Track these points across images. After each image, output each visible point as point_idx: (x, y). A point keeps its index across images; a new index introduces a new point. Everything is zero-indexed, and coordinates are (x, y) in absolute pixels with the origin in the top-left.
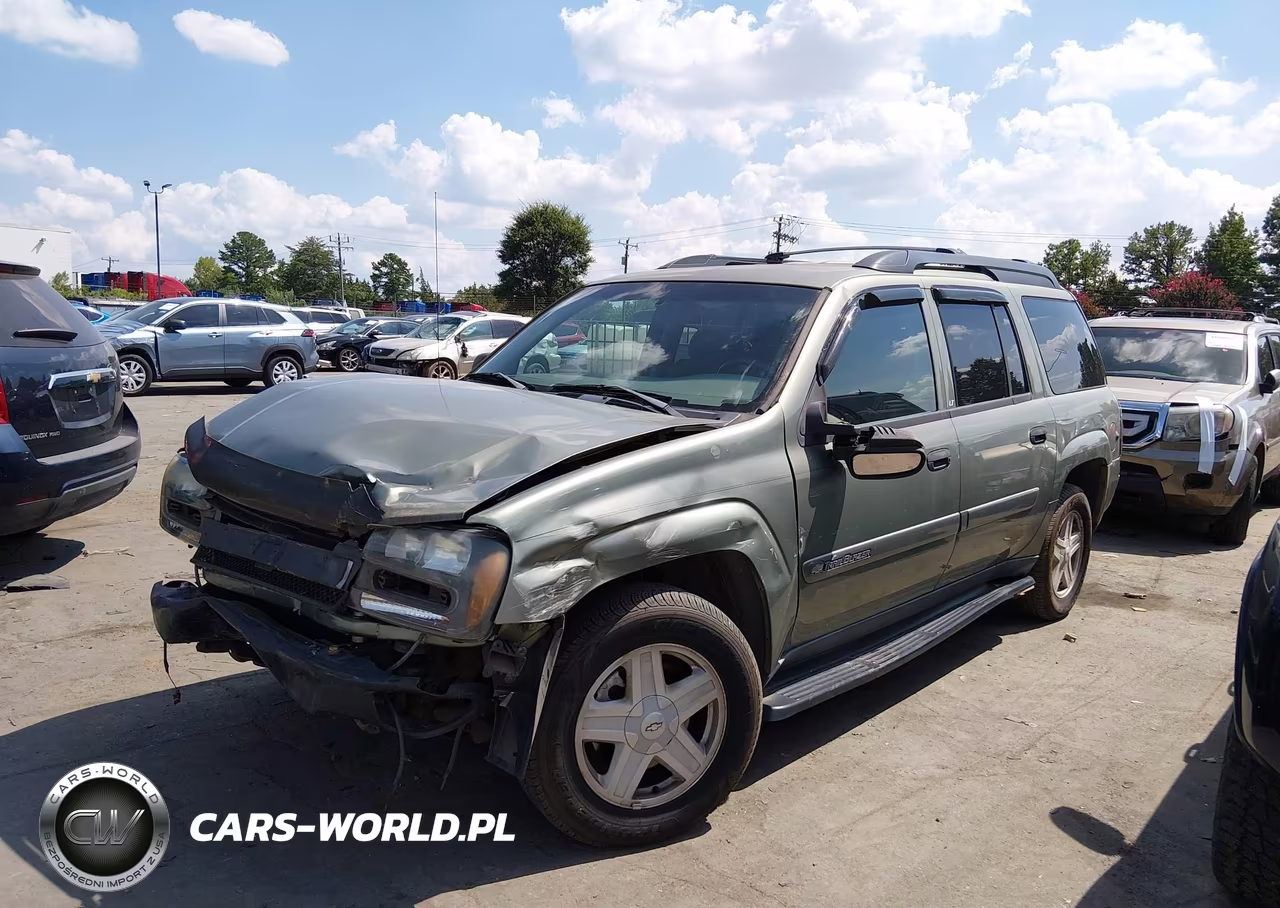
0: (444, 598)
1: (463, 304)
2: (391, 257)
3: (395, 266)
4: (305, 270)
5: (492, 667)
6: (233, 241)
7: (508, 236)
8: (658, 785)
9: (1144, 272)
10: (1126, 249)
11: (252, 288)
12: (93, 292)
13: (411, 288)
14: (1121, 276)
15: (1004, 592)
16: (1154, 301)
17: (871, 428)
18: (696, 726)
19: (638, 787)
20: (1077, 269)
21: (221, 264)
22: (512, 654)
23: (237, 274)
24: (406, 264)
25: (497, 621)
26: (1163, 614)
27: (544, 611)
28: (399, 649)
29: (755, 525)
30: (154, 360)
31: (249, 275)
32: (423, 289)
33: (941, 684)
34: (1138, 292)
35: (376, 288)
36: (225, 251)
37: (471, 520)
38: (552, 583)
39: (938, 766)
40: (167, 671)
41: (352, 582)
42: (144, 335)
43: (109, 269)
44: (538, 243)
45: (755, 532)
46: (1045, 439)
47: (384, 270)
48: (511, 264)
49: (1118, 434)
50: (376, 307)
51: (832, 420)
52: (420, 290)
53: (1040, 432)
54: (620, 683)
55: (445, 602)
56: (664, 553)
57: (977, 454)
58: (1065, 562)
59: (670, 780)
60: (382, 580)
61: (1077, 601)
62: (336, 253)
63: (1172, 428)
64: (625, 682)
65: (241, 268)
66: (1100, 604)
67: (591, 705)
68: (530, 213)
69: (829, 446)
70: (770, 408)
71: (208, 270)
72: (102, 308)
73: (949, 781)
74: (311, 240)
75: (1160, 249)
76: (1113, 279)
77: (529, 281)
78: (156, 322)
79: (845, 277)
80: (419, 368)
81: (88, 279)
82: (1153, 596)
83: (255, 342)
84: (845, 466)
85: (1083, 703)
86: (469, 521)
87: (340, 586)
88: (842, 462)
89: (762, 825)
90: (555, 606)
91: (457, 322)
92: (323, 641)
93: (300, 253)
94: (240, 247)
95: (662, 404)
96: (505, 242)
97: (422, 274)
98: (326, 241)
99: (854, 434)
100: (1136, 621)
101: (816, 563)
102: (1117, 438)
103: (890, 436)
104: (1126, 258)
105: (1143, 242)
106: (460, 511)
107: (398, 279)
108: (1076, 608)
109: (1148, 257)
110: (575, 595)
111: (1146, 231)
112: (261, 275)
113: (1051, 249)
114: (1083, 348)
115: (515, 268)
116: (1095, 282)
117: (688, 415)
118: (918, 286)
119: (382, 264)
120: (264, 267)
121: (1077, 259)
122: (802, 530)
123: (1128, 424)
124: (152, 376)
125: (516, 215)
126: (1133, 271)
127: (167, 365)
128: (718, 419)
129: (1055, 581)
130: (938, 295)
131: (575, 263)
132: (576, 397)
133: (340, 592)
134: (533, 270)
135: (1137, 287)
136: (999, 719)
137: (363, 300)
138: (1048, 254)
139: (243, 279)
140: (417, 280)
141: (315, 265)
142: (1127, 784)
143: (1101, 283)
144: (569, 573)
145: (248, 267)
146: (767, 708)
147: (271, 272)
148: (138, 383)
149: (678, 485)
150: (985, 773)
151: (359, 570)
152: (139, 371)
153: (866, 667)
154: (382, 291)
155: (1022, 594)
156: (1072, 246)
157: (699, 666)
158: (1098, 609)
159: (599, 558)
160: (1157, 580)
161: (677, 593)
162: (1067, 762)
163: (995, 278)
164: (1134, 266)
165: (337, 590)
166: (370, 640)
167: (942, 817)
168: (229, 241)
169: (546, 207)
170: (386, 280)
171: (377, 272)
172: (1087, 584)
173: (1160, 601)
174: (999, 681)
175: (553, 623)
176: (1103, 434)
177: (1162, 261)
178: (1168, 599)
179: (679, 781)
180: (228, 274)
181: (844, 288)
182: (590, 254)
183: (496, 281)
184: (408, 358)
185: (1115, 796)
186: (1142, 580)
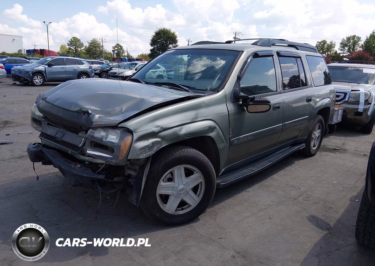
0: (112, 151)
1: (139, 59)
2: (118, 45)
3: (119, 47)
4: (92, 49)
5: (128, 172)
6: (71, 40)
7: (153, 38)
8: (183, 207)
9: (346, 51)
10: (340, 43)
11: (77, 54)
12: (30, 55)
13: (124, 54)
14: (339, 52)
15: (296, 148)
16: (348, 60)
17: (254, 97)
18: (195, 190)
19: (177, 208)
20: (325, 49)
21: (68, 47)
22: (134, 168)
23: (72, 50)
24: (122, 47)
25: (129, 158)
26: (345, 155)
27: (144, 155)
28: (100, 166)
29: (215, 128)
30: (45, 75)
31: (76, 50)
32: (128, 54)
33: (275, 176)
34: (344, 57)
35: (114, 54)
36: (69, 43)
37: (120, 125)
38: (147, 146)
39: (272, 201)
40: (34, 170)
41: (84, 145)
42: (41, 68)
43: (35, 48)
44: (162, 40)
45: (215, 130)
46: (311, 101)
47: (116, 49)
48: (154, 47)
49: (334, 99)
50: (114, 60)
51: (242, 94)
52: (127, 55)
53: (310, 98)
54: (171, 177)
55: (112, 152)
56: (185, 137)
57: (291, 105)
58: (315, 139)
59: (187, 206)
60: (93, 144)
61: (319, 151)
62: (101, 43)
63: (351, 98)
64: (172, 176)
65: (74, 48)
66: (326, 151)
67: (162, 183)
68: (159, 31)
69: (241, 102)
70: (222, 90)
71: (64, 48)
72: (31, 60)
73: (275, 206)
74: (94, 39)
75: (351, 43)
76: (336, 53)
77: (159, 52)
78: (45, 64)
79: (248, 48)
80: (124, 78)
81: (28, 51)
82: (342, 149)
83: (75, 70)
84: (246, 109)
85: (318, 182)
86: (119, 126)
87: (80, 146)
88: (245, 108)
89: (215, 219)
90: (148, 153)
91: (136, 64)
92: (77, 163)
93: (91, 43)
94: (73, 41)
95: (187, 89)
96: (152, 40)
97: (127, 50)
98: (98, 40)
99: (248, 98)
100: (336, 157)
101: (235, 140)
102: (334, 100)
103: (260, 99)
104: (340, 46)
105: (345, 41)
106: (117, 123)
107: (120, 52)
108: (318, 153)
109: (346, 46)
110: (155, 150)
111: (347, 38)
112: (79, 50)
113: (318, 43)
114: (325, 73)
115: (155, 48)
116: (331, 53)
117: (195, 92)
118: (272, 51)
119: (116, 47)
120: (81, 48)
121: (325, 46)
122: (231, 129)
123: (338, 96)
124: (44, 80)
125: (155, 31)
126: (342, 50)
127: (49, 76)
128: (205, 94)
129: (312, 144)
130: (279, 54)
131: (173, 47)
132: (160, 86)
133: (80, 148)
134: (160, 49)
135: (343, 55)
136: (292, 187)
137: (110, 58)
138: (317, 45)
139: (74, 52)
140: (126, 52)
141: (95, 47)
142: (330, 208)
143: (332, 54)
144: (153, 143)
145: (76, 48)
146: (218, 184)
147: (83, 49)
148: (40, 82)
149: (190, 115)
150: (286, 204)
151: (86, 141)
152: (41, 79)
153: (251, 171)
154: (115, 55)
155: (301, 148)
156: (324, 42)
157: (196, 172)
158: (324, 153)
159: (163, 138)
160: (344, 144)
161: (189, 149)
162: (312, 200)
163: (298, 49)
164: (343, 49)
165: (79, 147)
166: (91, 163)
167: (272, 217)
168: (70, 40)
169: (164, 29)
170: (117, 52)
171: (114, 49)
172: (322, 145)
173: (344, 151)
174: (292, 175)
175: (147, 159)
176: (329, 99)
177: (351, 47)
178: (347, 150)
179: (190, 206)
180: (70, 50)
181: (247, 51)
182: (177, 44)
183: (149, 52)
184: (121, 75)
185: (326, 212)
186: (339, 144)
